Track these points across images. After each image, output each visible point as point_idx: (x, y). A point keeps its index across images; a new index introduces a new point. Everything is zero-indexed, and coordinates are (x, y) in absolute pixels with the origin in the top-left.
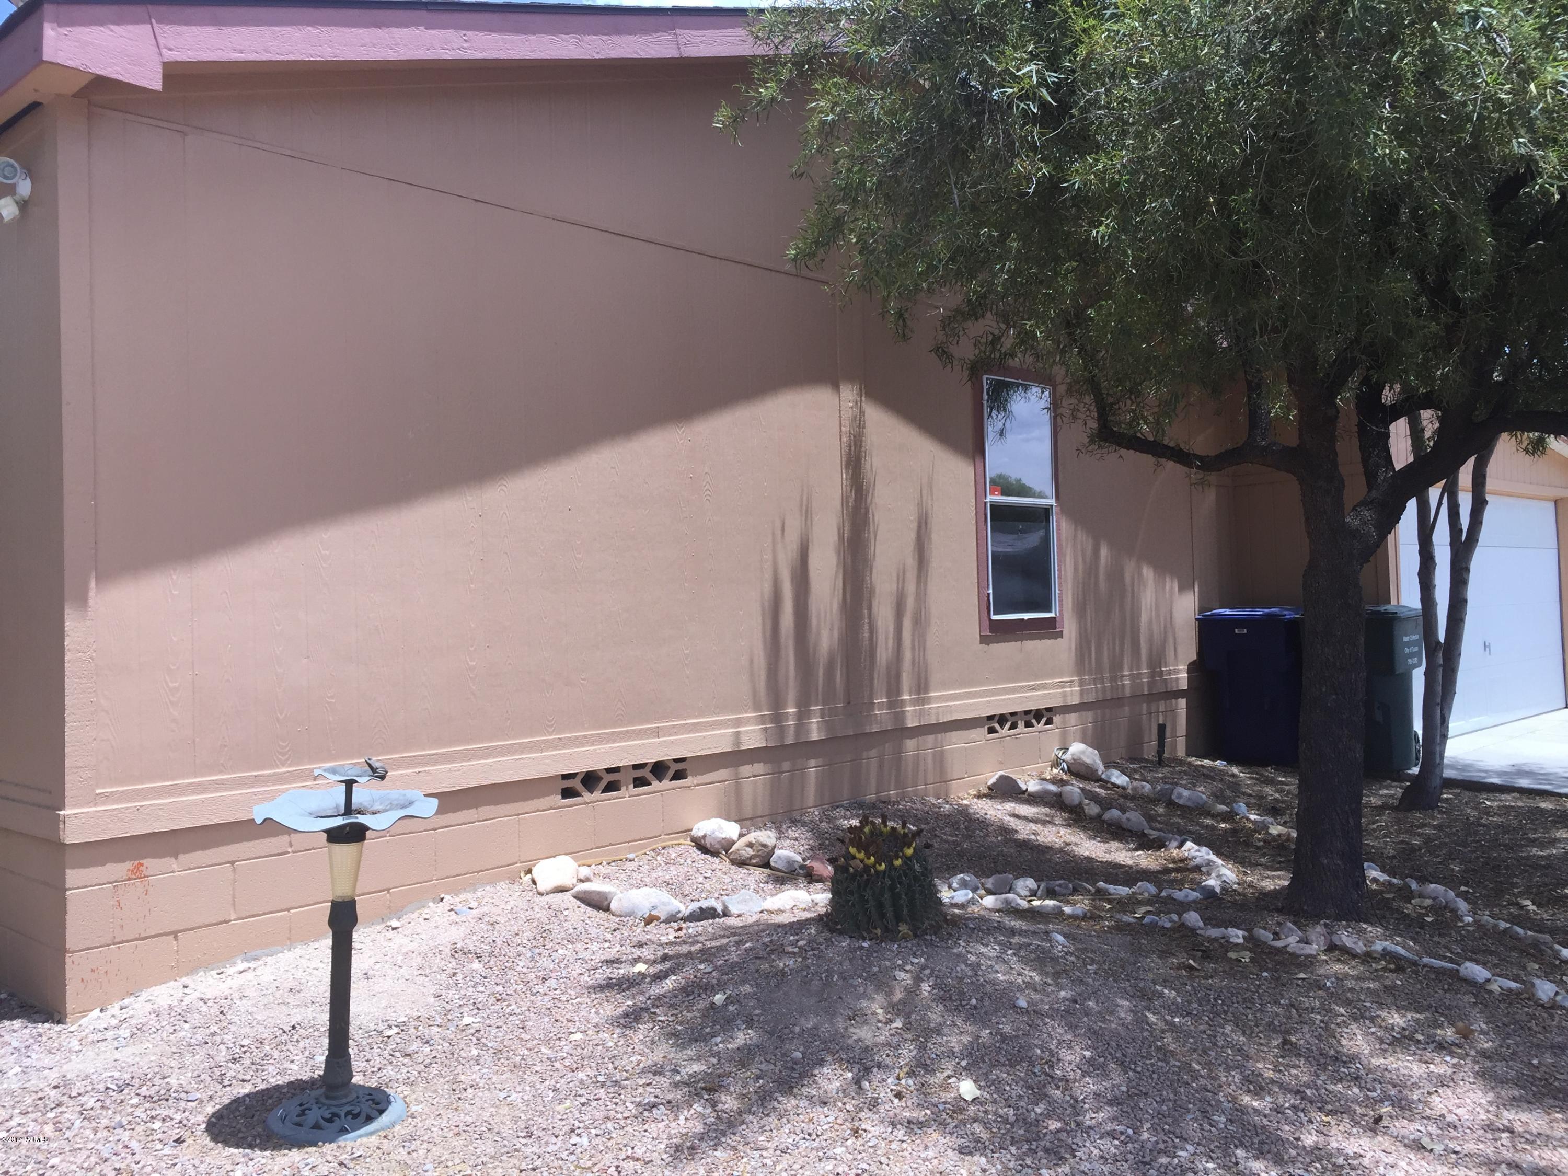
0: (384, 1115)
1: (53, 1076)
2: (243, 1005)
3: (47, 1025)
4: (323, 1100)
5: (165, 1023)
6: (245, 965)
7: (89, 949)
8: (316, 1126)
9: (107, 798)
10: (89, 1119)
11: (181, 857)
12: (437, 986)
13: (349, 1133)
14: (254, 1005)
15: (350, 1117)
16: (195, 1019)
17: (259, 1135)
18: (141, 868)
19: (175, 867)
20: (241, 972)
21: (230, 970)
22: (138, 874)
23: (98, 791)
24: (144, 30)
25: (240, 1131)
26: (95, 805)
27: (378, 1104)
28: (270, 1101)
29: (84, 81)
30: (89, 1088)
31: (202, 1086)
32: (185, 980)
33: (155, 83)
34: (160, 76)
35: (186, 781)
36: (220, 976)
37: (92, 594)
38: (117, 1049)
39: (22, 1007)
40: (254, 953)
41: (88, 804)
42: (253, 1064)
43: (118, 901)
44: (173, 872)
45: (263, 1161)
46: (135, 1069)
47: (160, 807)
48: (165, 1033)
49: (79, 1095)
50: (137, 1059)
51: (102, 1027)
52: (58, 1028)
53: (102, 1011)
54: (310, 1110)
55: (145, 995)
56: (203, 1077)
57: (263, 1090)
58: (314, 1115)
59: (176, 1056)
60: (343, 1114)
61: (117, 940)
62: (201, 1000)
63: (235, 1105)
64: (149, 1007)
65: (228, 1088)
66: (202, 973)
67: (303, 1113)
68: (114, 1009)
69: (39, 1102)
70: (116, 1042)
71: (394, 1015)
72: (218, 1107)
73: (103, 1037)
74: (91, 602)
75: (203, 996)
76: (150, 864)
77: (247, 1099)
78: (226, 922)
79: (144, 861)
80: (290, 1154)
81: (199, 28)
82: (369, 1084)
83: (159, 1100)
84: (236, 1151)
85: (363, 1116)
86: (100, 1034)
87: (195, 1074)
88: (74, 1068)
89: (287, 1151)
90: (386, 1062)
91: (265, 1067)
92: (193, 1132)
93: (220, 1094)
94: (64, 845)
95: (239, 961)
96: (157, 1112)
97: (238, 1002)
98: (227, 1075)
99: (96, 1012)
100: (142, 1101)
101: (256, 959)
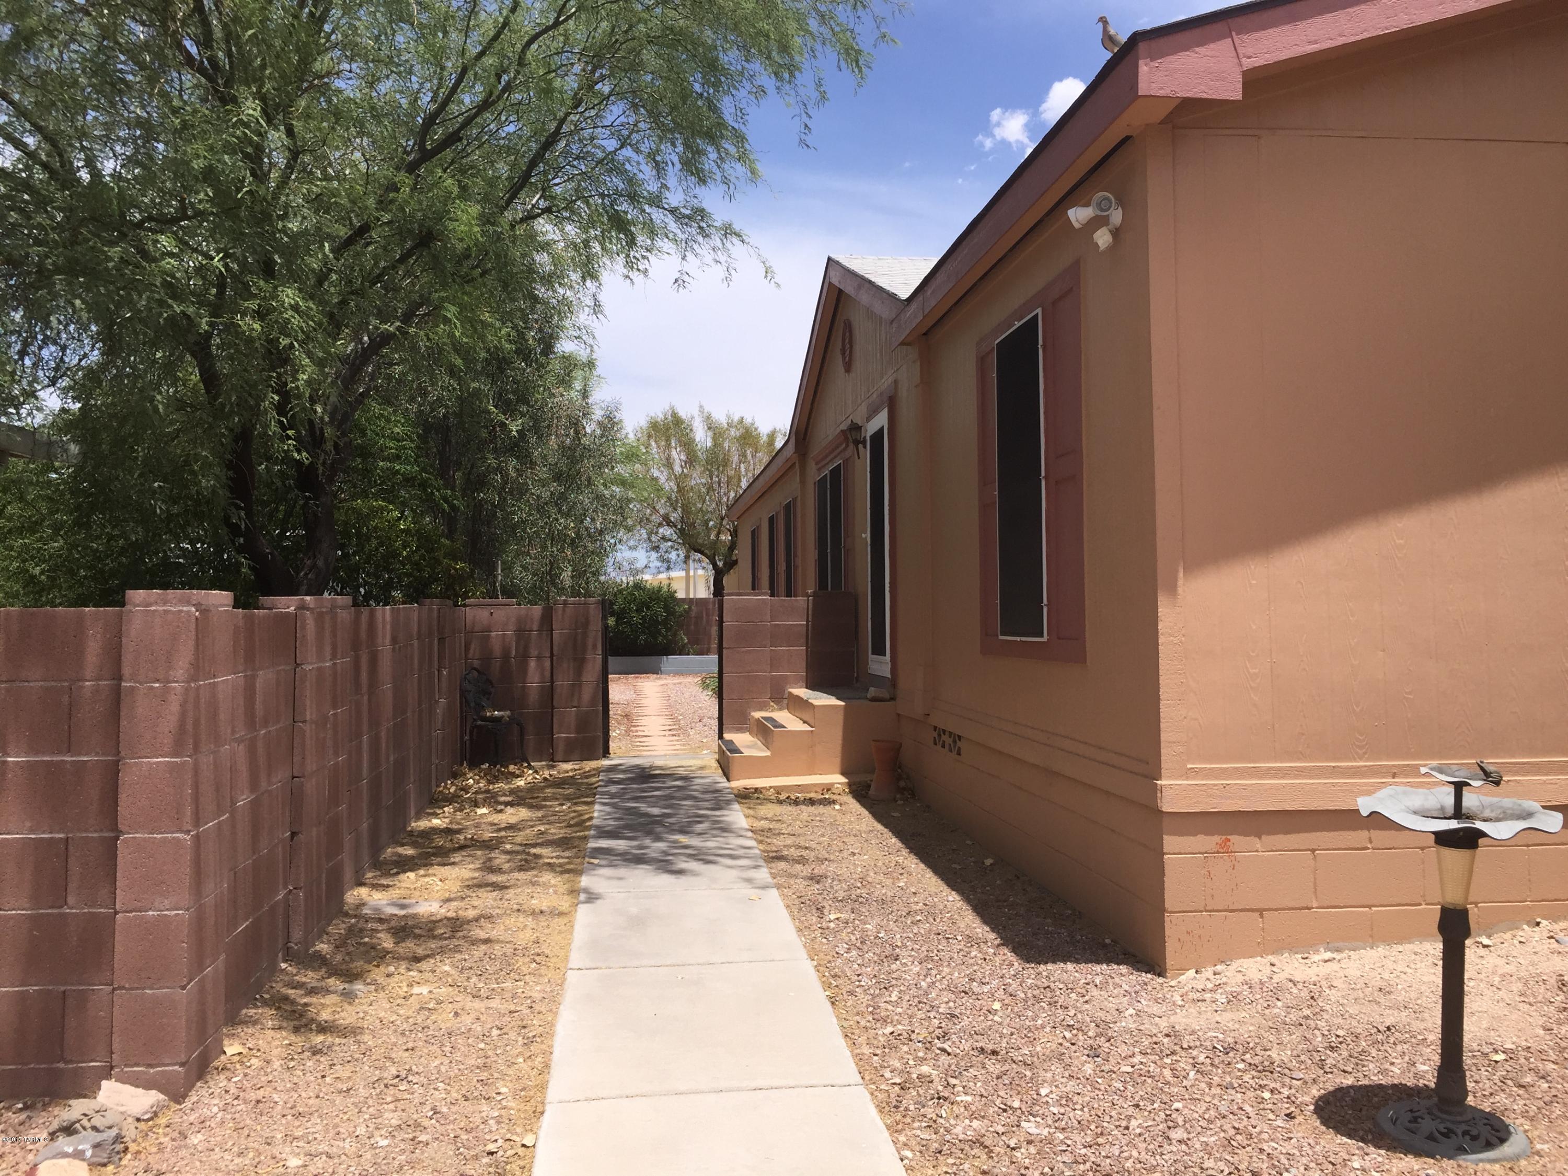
0: (1506, 1145)
1: (1163, 1024)
2: (1333, 995)
3: (1149, 976)
4: (1436, 1111)
5: (1258, 996)
6: (1328, 955)
7: (1184, 912)
8: (1431, 1138)
9: (1196, 773)
10: (1202, 1073)
11: (1264, 837)
12: (1545, 1018)
13: (1469, 1154)
14: (1343, 997)
15: (1467, 1138)
16: (1287, 999)
17: (1370, 1131)
18: (1228, 843)
19: (1258, 846)
20: (1326, 961)
21: (1316, 958)
22: (1224, 848)
23: (1189, 766)
24: (1225, 45)
25: (1349, 1122)
26: (1187, 779)
27: (1498, 1131)
28: (1376, 1099)
29: (1171, 106)
30: (1198, 1043)
31: (1302, 1067)
32: (1272, 958)
33: (1235, 93)
34: (1240, 86)
35: (1267, 765)
36: (1305, 961)
37: (1180, 582)
38: (1216, 1011)
39: (1125, 954)
40: (1337, 945)
41: (1180, 777)
42: (1351, 1056)
43: (1209, 872)
44: (1257, 851)
45: (1380, 1159)
46: (1236, 1034)
47: (1245, 787)
48: (1259, 1006)
49: (1190, 1048)
50: (1237, 1026)
51: (1200, 987)
52: (1161, 980)
53: (1197, 972)
54: (1423, 1119)
55: (1235, 965)
56: (1303, 1058)
57: (1366, 1086)
58: (1428, 1125)
59: (1273, 1031)
60: (1459, 1132)
61: (1207, 908)
62: (1291, 981)
63: (1339, 1095)
64: (1240, 978)
65: (1330, 1076)
66: (1286, 955)
67: (1415, 1120)
68: (1208, 972)
69: (1155, 1046)
70: (1214, 1005)
71: (1499, 1039)
72: (1322, 1091)
73: (1201, 998)
74: (1180, 590)
75: (1290, 977)
76: (1236, 840)
77: (1351, 1090)
78: (1309, 909)
79: (1232, 838)
80: (1407, 1159)
81: (1275, 29)
82: (1482, 1107)
83: (1264, 1071)
84: (1349, 1141)
85: (1482, 1141)
86: (1198, 994)
87: (1295, 1053)
88: (1182, 1020)
89: (1402, 1156)
90: (1497, 1088)
91: (1366, 1063)
92: (1302, 1111)
93: (1322, 1079)
94: (1162, 812)
95: (1322, 950)
96: (1265, 1082)
97: (1328, 991)
98: (1328, 1062)
99: (1192, 973)
100: (1247, 1068)
101: (1338, 950)
